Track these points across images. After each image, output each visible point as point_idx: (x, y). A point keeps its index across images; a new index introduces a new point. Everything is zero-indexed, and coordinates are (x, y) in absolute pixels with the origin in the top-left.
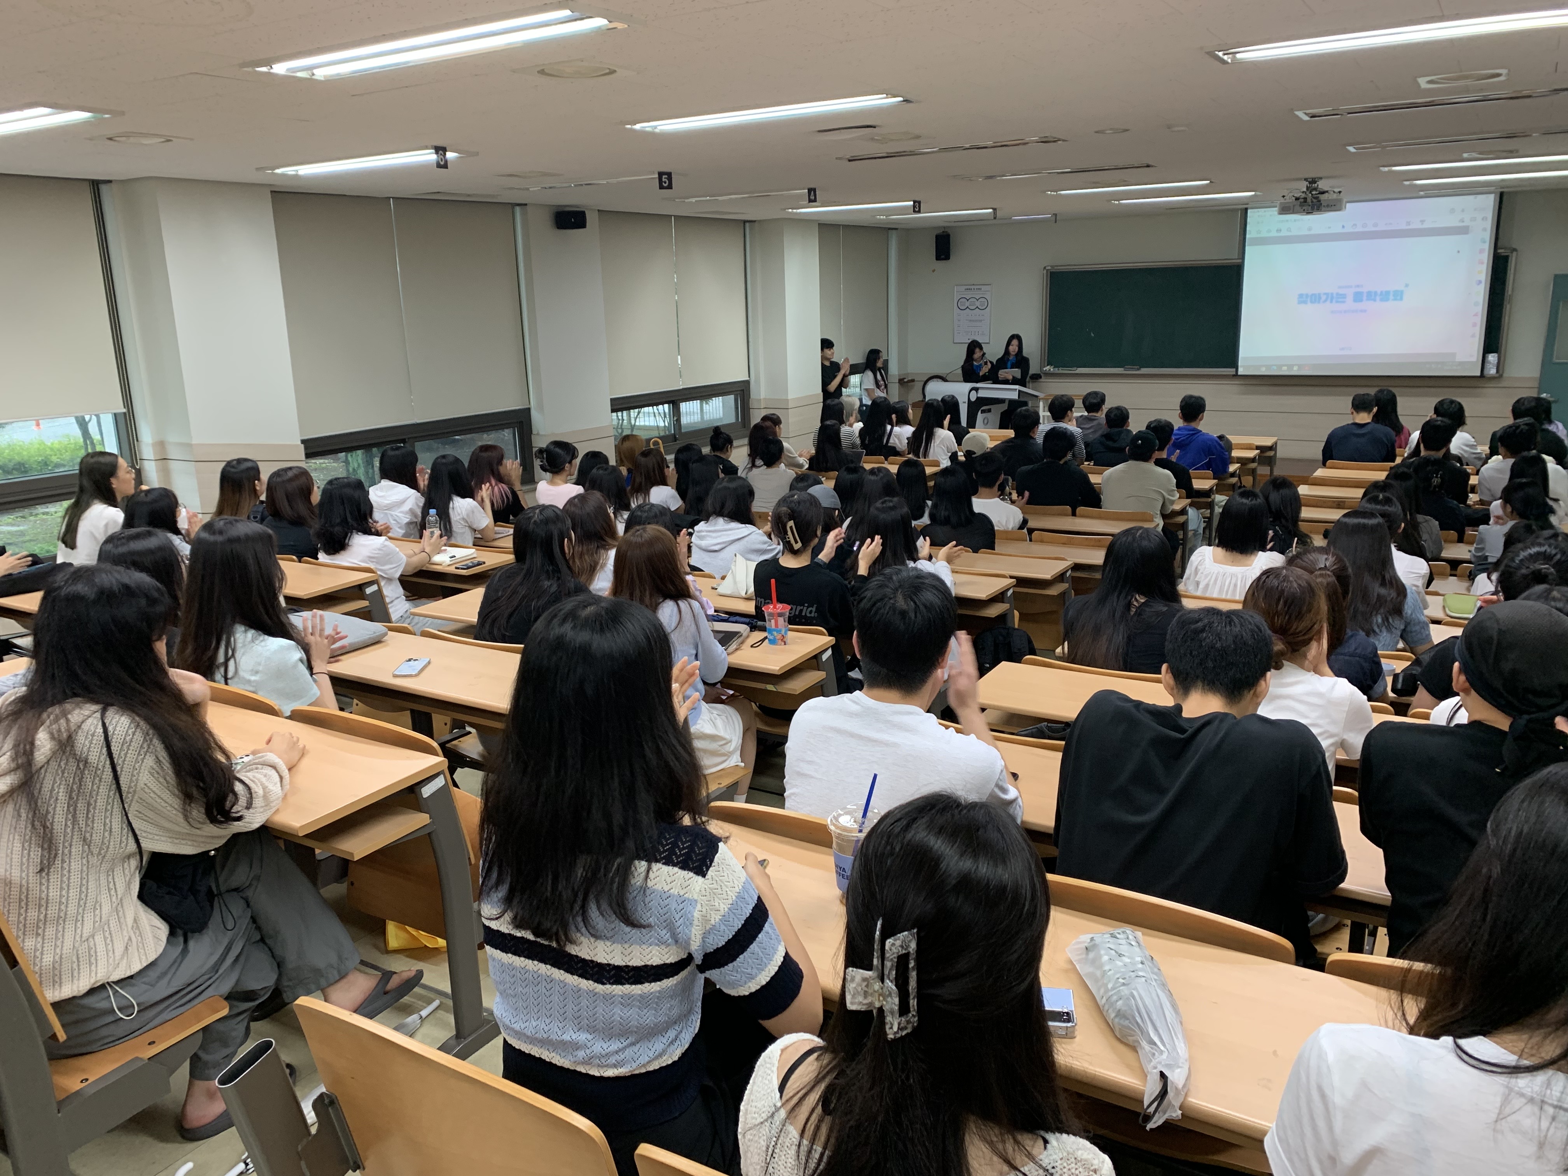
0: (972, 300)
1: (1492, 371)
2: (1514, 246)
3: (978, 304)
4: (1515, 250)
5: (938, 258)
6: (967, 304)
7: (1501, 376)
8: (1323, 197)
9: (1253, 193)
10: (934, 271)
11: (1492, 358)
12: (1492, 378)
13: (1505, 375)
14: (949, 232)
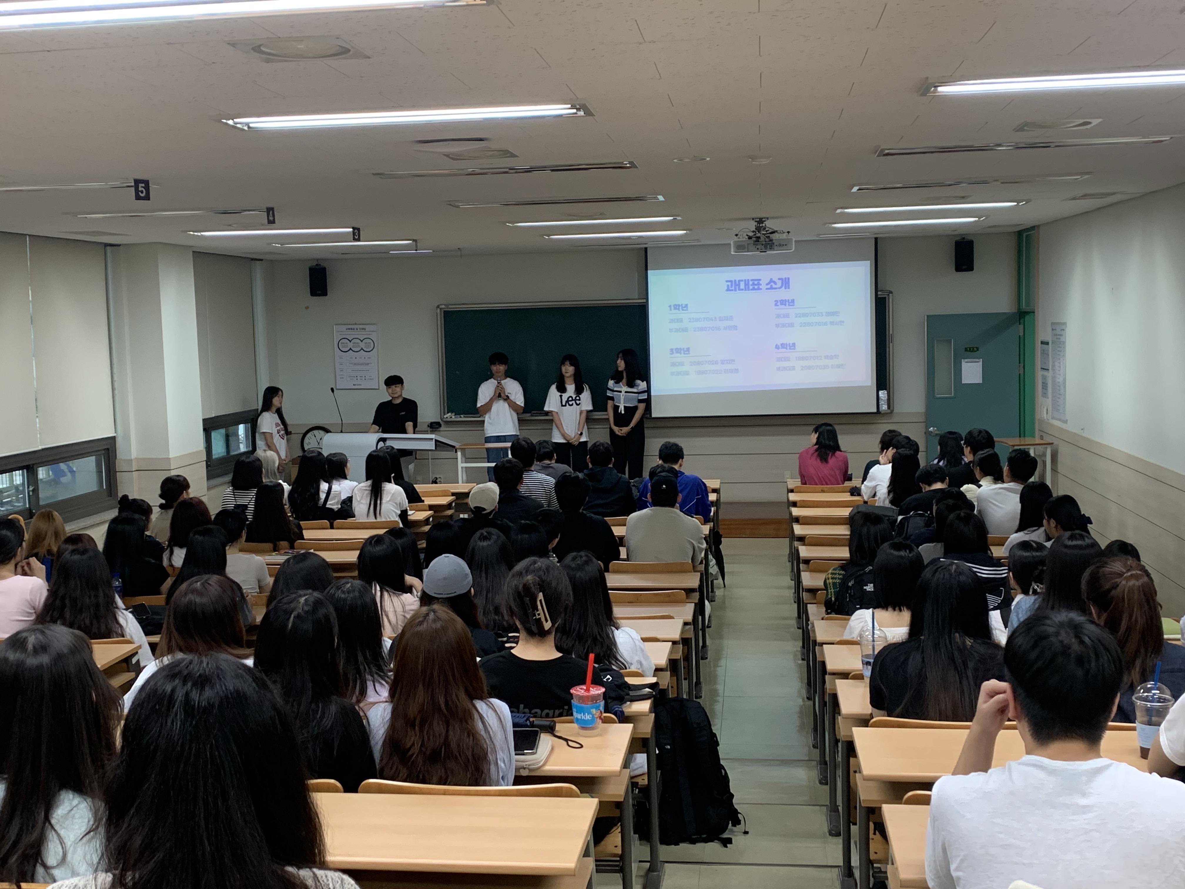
0: (354, 341)
1: (884, 407)
2: (888, 288)
3: (362, 345)
4: (891, 292)
5: (314, 293)
6: (350, 345)
7: (892, 412)
8: (774, 237)
9: (685, 232)
10: (307, 308)
11: (883, 394)
12: (885, 414)
13: (894, 411)
14: (324, 264)
